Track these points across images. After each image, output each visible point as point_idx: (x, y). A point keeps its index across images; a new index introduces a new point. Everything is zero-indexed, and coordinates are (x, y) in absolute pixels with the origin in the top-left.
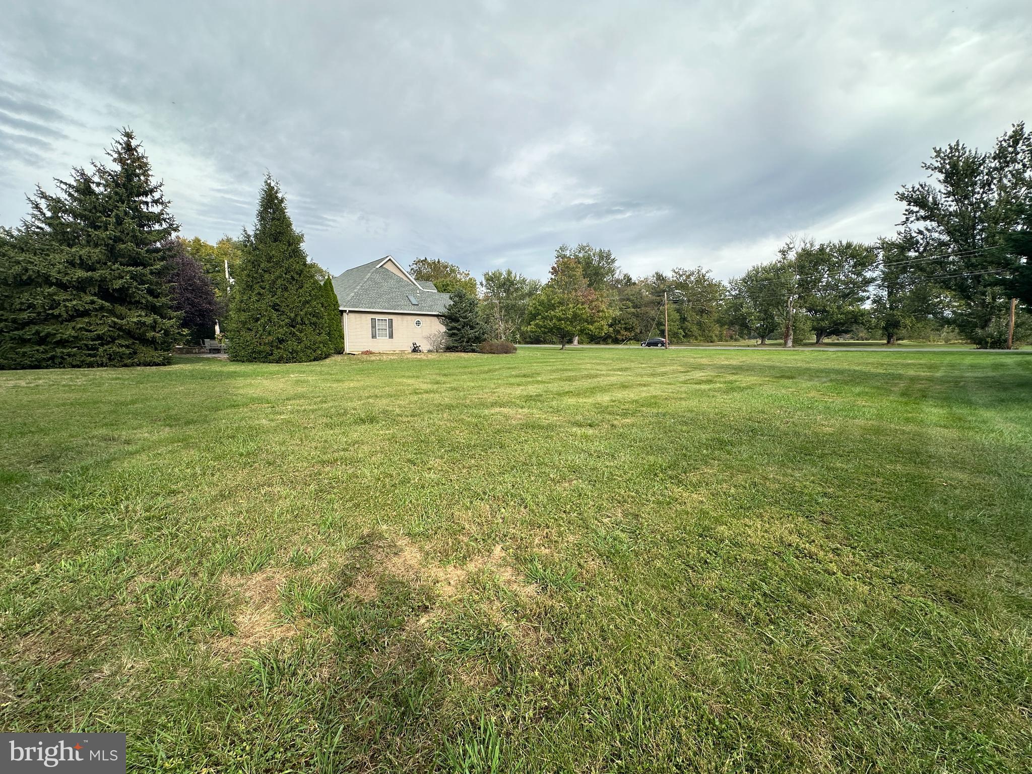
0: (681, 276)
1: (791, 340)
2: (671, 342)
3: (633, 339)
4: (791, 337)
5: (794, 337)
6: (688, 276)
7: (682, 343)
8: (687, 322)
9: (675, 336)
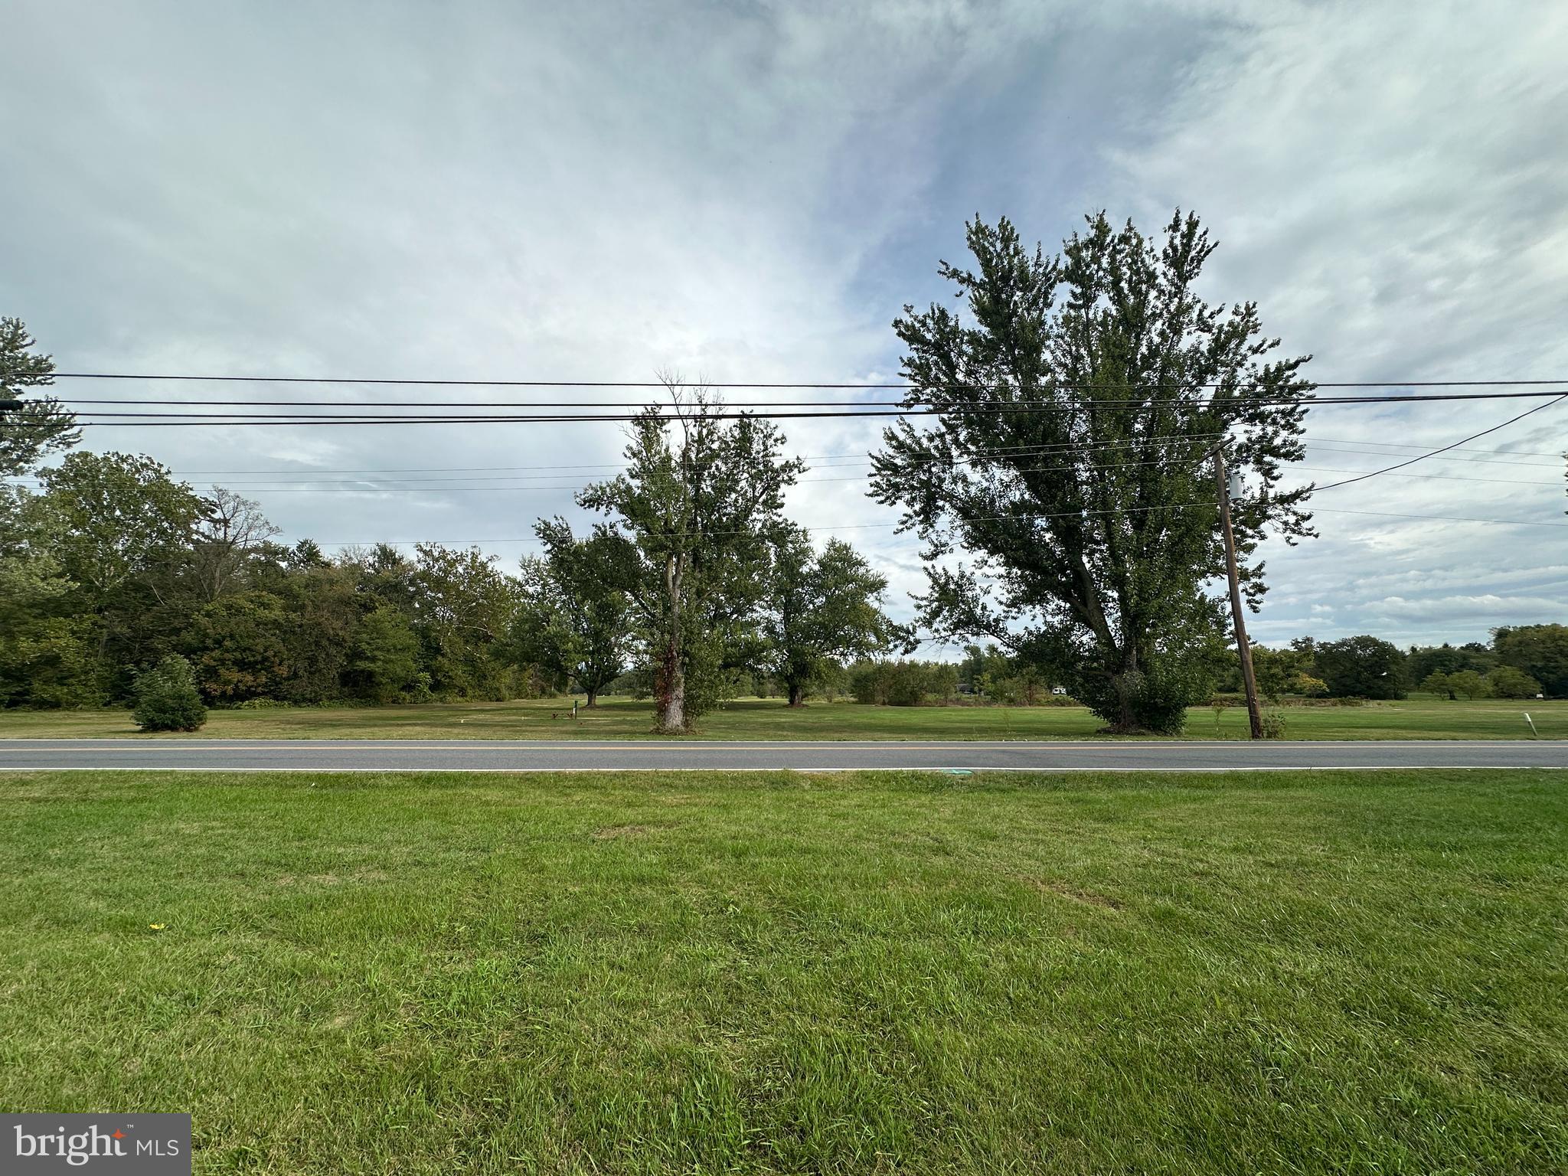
0: (437, 560)
1: (680, 703)
2: (396, 702)
3: (264, 693)
4: (680, 692)
5: (687, 691)
6: (452, 563)
7: (425, 702)
8: (443, 655)
9: (409, 687)
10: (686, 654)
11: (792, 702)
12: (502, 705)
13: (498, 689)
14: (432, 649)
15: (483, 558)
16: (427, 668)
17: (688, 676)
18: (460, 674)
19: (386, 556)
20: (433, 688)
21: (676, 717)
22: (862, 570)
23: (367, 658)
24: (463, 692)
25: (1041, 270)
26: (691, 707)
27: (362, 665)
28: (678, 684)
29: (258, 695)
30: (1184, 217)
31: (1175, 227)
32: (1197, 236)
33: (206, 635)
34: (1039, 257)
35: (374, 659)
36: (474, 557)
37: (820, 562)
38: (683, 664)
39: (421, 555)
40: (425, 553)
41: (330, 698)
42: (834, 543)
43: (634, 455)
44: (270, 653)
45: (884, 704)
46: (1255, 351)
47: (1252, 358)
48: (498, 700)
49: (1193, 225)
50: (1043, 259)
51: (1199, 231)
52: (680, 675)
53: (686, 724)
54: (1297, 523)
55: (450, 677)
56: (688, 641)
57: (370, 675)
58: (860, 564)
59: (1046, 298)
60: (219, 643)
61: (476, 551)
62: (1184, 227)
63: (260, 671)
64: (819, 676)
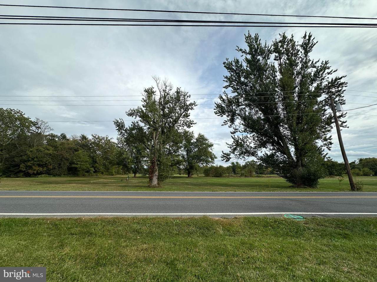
1: (157, 177)
2: (84, 176)
3: (45, 173)
4: (157, 173)
5: (159, 173)
6: (101, 140)
7: (92, 176)
8: (97, 163)
9: (88, 172)
10: (159, 161)
11: (189, 176)
12: (113, 176)
13: (112, 172)
14: (95, 162)
15: (109, 138)
16: (93, 167)
17: (159, 168)
18: (102, 168)
19: (84, 138)
20: (94, 172)
21: (155, 181)
22: (207, 142)
23: (75, 164)
24: (102, 173)
25: (266, 49)
26: (161, 178)
27: (73, 166)
28: (156, 171)
29: (44, 174)
30: (308, 34)
31: (305, 37)
32: (311, 40)
33: (30, 157)
34: (266, 45)
35: (77, 164)
36: (107, 138)
37: (196, 139)
38: (158, 164)
39: (93, 137)
40: (94, 137)
41: (64, 174)
42: (200, 134)
43: (145, 101)
44: (47, 162)
45: (213, 177)
46: (329, 73)
47: (328, 76)
48: (112, 175)
49: (310, 37)
50: (267, 45)
51: (312, 38)
52: (157, 168)
53: (158, 184)
54: (342, 124)
55: (99, 169)
56: (159, 157)
57: (76, 168)
58: (206, 140)
59: (268, 57)
60: (33, 159)
61: (107, 136)
62: (307, 38)
63: (44, 167)
64: (196, 169)
